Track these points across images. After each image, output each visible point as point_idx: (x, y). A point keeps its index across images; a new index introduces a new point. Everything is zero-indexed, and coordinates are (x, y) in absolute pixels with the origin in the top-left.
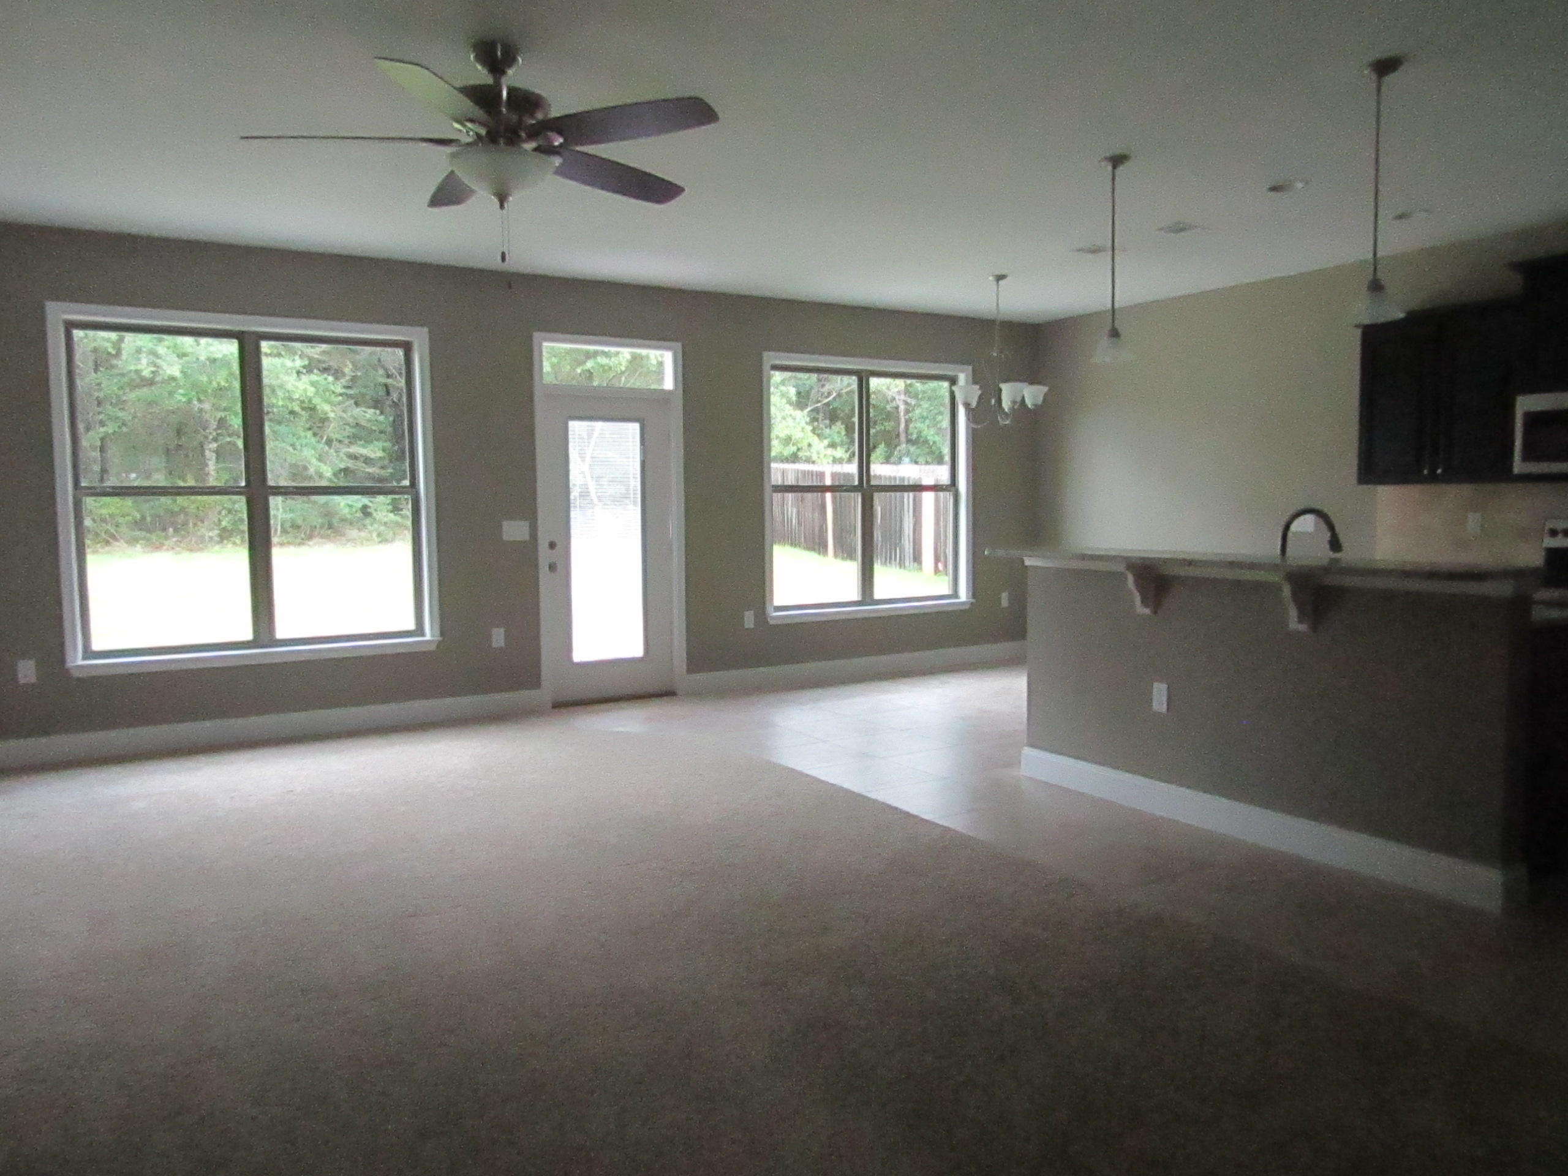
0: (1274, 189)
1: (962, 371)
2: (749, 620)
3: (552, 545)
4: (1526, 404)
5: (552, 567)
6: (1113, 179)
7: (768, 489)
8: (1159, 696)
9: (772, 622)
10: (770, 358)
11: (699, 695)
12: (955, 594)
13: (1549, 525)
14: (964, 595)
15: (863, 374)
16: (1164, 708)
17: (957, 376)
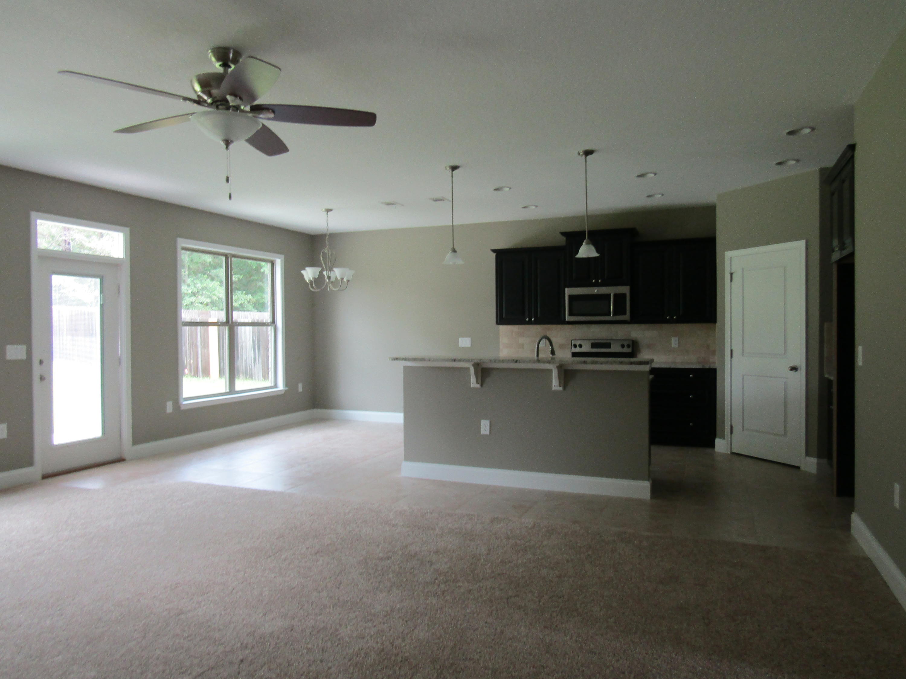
0: (496, 190)
1: (279, 258)
2: (169, 407)
3: (41, 362)
4: (568, 292)
5: (42, 378)
6: (452, 176)
7: (180, 324)
8: (485, 427)
9: (183, 408)
10: (182, 242)
11: (140, 458)
12: (276, 386)
13: (573, 342)
14: (281, 386)
15: (229, 256)
16: (487, 433)
17: (275, 261)
